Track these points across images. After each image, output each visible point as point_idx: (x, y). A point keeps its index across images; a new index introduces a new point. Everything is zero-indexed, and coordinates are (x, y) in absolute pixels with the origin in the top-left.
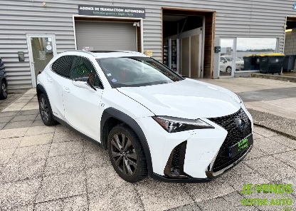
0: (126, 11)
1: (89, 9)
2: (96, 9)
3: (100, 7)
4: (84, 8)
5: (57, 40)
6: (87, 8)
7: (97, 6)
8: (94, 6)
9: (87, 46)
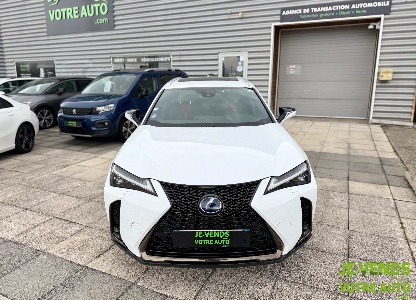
0: (353, 6)
1: (295, 12)
2: (305, 11)
3: (310, 7)
4: (288, 13)
5: (249, 58)
6: (292, 12)
7: (306, 7)
8: (303, 8)
9: (292, 64)
